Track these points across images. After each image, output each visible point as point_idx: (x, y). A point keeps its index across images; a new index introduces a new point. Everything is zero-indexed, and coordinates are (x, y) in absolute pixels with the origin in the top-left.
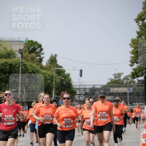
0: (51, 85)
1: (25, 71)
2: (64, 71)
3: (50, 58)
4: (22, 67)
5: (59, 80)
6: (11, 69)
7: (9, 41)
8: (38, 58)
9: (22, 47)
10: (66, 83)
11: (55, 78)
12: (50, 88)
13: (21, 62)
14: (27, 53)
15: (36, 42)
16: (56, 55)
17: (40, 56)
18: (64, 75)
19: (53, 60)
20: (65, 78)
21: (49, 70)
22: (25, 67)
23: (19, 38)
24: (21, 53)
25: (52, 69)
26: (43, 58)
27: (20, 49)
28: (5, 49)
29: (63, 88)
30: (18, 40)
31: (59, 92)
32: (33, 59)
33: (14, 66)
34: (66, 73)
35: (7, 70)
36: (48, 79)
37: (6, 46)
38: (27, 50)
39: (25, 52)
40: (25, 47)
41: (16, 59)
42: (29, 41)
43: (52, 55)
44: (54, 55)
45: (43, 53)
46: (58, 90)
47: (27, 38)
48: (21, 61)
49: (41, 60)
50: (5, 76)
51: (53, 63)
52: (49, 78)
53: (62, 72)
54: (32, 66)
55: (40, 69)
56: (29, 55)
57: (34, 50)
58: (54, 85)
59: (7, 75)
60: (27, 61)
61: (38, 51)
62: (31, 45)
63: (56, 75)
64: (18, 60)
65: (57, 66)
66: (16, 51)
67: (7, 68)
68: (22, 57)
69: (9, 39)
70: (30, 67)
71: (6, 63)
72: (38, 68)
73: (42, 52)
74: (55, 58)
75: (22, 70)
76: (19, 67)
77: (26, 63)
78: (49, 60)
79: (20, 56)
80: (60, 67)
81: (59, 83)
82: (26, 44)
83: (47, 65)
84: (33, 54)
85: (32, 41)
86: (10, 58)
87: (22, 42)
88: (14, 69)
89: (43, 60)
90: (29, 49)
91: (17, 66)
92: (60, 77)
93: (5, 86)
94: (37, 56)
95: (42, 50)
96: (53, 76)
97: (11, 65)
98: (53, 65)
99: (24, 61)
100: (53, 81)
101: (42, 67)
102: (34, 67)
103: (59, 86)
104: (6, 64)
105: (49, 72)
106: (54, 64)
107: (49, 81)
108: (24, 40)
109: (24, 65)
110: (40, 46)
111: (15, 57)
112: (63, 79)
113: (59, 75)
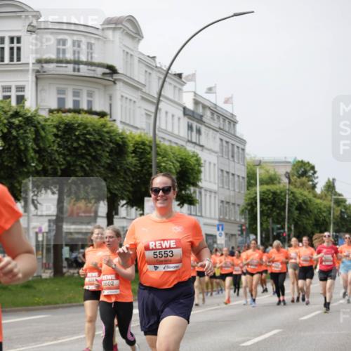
0: (327, 220)
1: (294, 201)
2: (344, 201)
3: (327, 183)
4: (289, 195)
5: (339, 212)
6: (274, 199)
7: (273, 162)
8: (311, 183)
9: (289, 169)
10: (348, 217)
11: (334, 209)
12: (327, 223)
13: (289, 190)
14: (295, 177)
15: (308, 163)
16: (334, 180)
17: (312, 181)
18: (345, 206)
19: (330, 187)
20: (346, 209)
21: (324, 200)
22: (294, 196)
23: (286, 158)
24: (289, 178)
25: (329, 198)
26: (316, 183)
27: (287, 173)
28: (268, 172)
29: (344, 223)
30: (284, 160)
31: (337, 228)
32: (303, 185)
33: (279, 195)
34: (347, 203)
35: (269, 200)
36: (324, 212)
37: (268, 168)
38: (296, 173)
39: (293, 176)
40: (293, 169)
41: (281, 185)
42: (299, 162)
43: (329, 180)
44: (331, 180)
45: (317, 177)
46: (338, 225)
47: (296, 158)
48: (287, 187)
49: (314, 187)
50: (267, 208)
51: (331, 190)
52: (325, 209)
53: (342, 202)
54: (302, 195)
55: (314, 199)
56: (298, 180)
57: (304, 174)
58: (332, 219)
59: (270, 206)
60: (296, 187)
61: (310, 174)
62: (301, 167)
63: (335, 206)
64: (284, 186)
65: (336, 194)
66: (281, 175)
67: (270, 196)
68: (290, 183)
69: (272, 160)
70: (300, 195)
71: (269, 190)
72: (310, 196)
73: (316, 175)
74: (333, 183)
75: (289, 199)
76: (285, 195)
77: (295, 190)
78: (325, 187)
79: (287, 181)
80: (340, 195)
81: (338, 216)
82: (294, 165)
83: (322, 192)
84: (304, 179)
85: (302, 162)
86: (273, 184)
87: (289, 162)
88: (279, 198)
89: (317, 186)
90: (298, 172)
91: (283, 194)
92: (339, 208)
93: (267, 221)
94: (309, 181)
95: (315, 172)
96: (330, 207)
97: (274, 193)
98: (330, 193)
99: (292, 187)
100: (330, 214)
101: (315, 196)
102: (305, 196)
103: (339, 220)
104: (268, 192)
105: (325, 203)
106: (332, 192)
107: (325, 214)
108: (291, 160)
109: (292, 193)
110: (313, 168)
111: (279, 183)
112: (343, 210)
113: (339, 205)
